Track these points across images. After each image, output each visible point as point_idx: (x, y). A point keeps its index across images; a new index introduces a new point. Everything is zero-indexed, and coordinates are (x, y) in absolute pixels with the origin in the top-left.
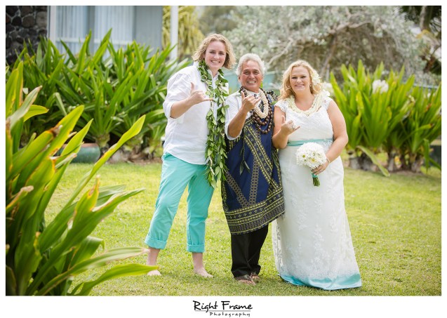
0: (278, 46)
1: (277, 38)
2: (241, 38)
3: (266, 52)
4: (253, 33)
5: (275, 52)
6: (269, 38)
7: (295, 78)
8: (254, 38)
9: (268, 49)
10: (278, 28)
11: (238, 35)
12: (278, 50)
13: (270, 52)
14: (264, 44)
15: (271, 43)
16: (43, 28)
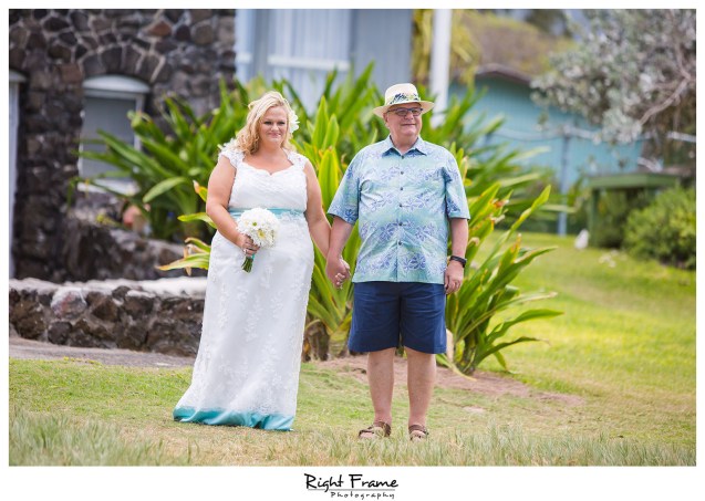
0: (660, 87)
1: (659, 72)
2: (587, 69)
3: (635, 100)
4: (610, 59)
5: (654, 99)
6: (642, 71)
7: (269, 123)
8: (612, 70)
9: (640, 93)
10: (661, 50)
11: (581, 61)
12: (661, 96)
13: (644, 101)
14: (634, 83)
15: (648, 81)
16: (229, 48)
